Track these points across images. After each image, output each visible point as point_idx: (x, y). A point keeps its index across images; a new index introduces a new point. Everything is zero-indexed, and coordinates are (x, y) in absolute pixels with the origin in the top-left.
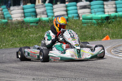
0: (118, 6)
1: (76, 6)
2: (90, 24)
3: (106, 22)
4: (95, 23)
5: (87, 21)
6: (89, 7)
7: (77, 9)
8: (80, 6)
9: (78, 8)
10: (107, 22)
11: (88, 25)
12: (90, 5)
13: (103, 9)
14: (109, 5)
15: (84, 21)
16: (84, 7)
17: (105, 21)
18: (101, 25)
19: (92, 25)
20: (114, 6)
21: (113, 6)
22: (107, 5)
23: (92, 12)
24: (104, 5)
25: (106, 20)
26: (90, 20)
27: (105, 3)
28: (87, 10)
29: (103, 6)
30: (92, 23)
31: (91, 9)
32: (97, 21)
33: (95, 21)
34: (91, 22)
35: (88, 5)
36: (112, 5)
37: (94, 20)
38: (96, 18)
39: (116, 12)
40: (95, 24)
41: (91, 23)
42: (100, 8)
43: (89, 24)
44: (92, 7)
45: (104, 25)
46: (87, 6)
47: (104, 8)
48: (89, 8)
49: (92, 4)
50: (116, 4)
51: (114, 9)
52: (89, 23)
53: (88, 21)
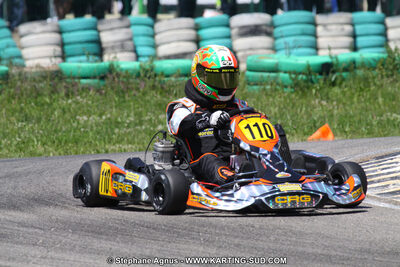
0: (359, 29)
1: (228, 26)
2: (272, 84)
3: (322, 82)
4: (286, 84)
5: (262, 77)
6: (269, 30)
7: (229, 37)
8: (242, 27)
9: (234, 32)
10: (325, 80)
11: (264, 89)
12: (272, 25)
13: (312, 39)
14: (334, 27)
15: (253, 77)
16: (254, 31)
17: (319, 77)
18: (306, 90)
19: (278, 87)
20: (348, 28)
21: (343, 29)
22: (325, 25)
23: (277, 48)
24: (315, 24)
25: (321, 74)
26: (273, 75)
27: (320, 19)
28: (262, 41)
29: (311, 27)
30: (278, 84)
31: (275, 39)
32: (293, 76)
33: (287, 75)
34: (276, 78)
35: (266, 25)
36: (340, 27)
37: (285, 72)
38: (292, 69)
39: (355, 48)
40: (286, 87)
41: (275, 82)
42: (304, 34)
43: (268, 87)
44: (277, 31)
45: (314, 91)
46: (264, 28)
47: (315, 35)
48: (269, 34)
49: (277, 23)
50: (353, 25)
51: (348, 40)
52: (267, 83)
53: (266, 74)
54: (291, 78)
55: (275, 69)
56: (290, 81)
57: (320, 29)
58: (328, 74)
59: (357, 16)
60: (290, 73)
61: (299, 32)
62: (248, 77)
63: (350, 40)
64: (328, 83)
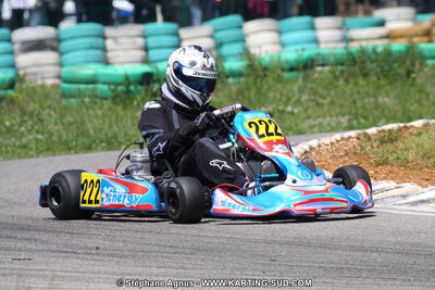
0: (152, 41)
1: (9, 40)
2: (90, 96)
3: (143, 92)
4: (105, 96)
5: (79, 89)
6: (54, 44)
7: (11, 53)
8: (24, 42)
9: (17, 47)
10: (146, 90)
11: (83, 102)
12: (58, 40)
13: (98, 53)
14: (123, 40)
15: (69, 89)
16: (38, 46)
17: (139, 87)
18: (127, 102)
19: (97, 100)
20: (140, 41)
21: (134, 43)
22: (115, 39)
24: (104, 37)
25: (141, 84)
26: (91, 86)
27: (109, 31)
28: (47, 57)
29: (100, 41)
30: (96, 96)
31: (61, 54)
32: (112, 87)
33: (105, 87)
34: (94, 90)
35: (51, 39)
36: (131, 40)
37: (104, 83)
38: (109, 79)
39: (146, 61)
40: (106, 98)
41: (94, 96)
42: (92, 48)
43: (87, 100)
44: (64, 46)
45: (135, 103)
46: (49, 43)
48: (54, 49)
49: (63, 36)
50: (145, 36)
51: (140, 54)
52: (85, 96)
53: (82, 86)
54: (113, 91)
55: (93, 81)
56: (110, 93)
57: (109, 43)
58: (148, 84)
59: (149, 27)
60: (109, 84)
61: (87, 46)
62: (63, 89)
63: (142, 53)
64: (149, 93)
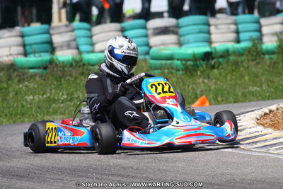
0: (241, 27)
1: (145, 28)
2: (168, 69)
3: (204, 66)
4: (179, 68)
5: (161, 64)
6: (175, 29)
7: (146, 36)
8: (155, 29)
9: (150, 32)
10: (207, 64)
11: (163, 72)
12: (178, 26)
13: (206, 35)
14: (222, 27)
15: (155, 64)
16: (164, 31)
17: (202, 62)
18: (193, 72)
19: (173, 71)
20: (233, 27)
21: (229, 28)
22: (216, 26)
23: (182, 43)
24: (209, 25)
25: (203, 60)
26: (169, 62)
27: (212, 21)
29: (206, 27)
30: (173, 68)
31: (180, 36)
32: (184, 62)
33: (179, 62)
34: (171, 64)
35: (173, 27)
36: (227, 26)
37: (178, 60)
38: (182, 57)
39: (238, 41)
40: (178, 70)
41: (171, 68)
42: (201, 32)
43: (166, 71)
44: (181, 31)
45: (199, 73)
46: (171, 29)
47: (209, 33)
48: (175, 33)
49: (181, 25)
51: (233, 36)
52: (164, 68)
53: (164, 62)
54: (182, 64)
55: (171, 58)
56: (182, 66)
57: (212, 29)
58: (208, 60)
59: (239, 17)
60: (181, 60)
61: (198, 31)
62: (151, 64)
63: (235, 35)
64: (209, 66)
